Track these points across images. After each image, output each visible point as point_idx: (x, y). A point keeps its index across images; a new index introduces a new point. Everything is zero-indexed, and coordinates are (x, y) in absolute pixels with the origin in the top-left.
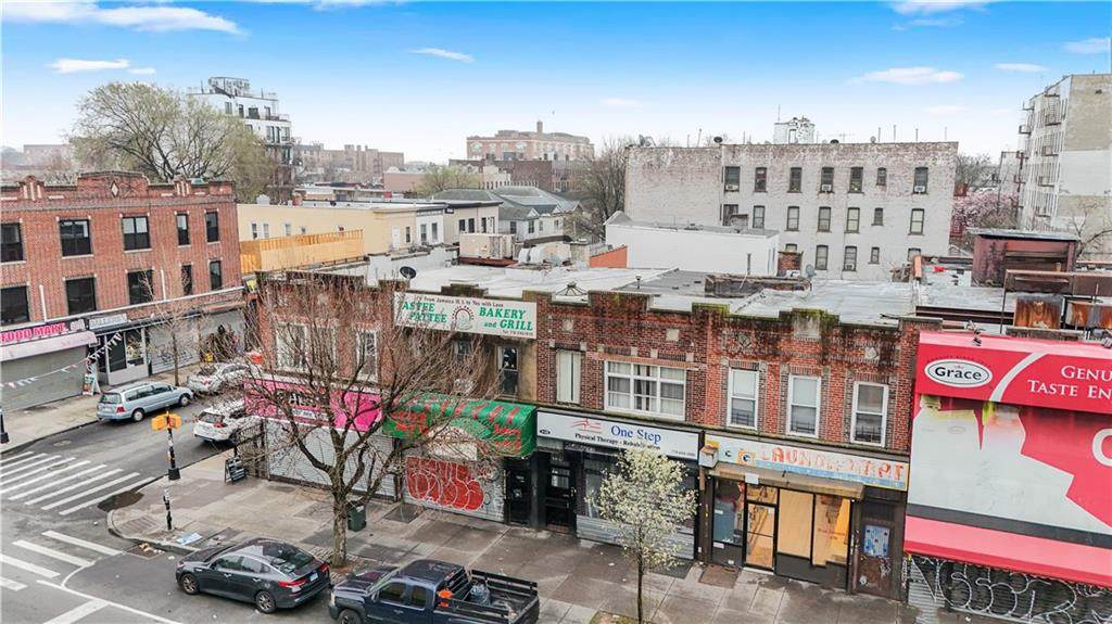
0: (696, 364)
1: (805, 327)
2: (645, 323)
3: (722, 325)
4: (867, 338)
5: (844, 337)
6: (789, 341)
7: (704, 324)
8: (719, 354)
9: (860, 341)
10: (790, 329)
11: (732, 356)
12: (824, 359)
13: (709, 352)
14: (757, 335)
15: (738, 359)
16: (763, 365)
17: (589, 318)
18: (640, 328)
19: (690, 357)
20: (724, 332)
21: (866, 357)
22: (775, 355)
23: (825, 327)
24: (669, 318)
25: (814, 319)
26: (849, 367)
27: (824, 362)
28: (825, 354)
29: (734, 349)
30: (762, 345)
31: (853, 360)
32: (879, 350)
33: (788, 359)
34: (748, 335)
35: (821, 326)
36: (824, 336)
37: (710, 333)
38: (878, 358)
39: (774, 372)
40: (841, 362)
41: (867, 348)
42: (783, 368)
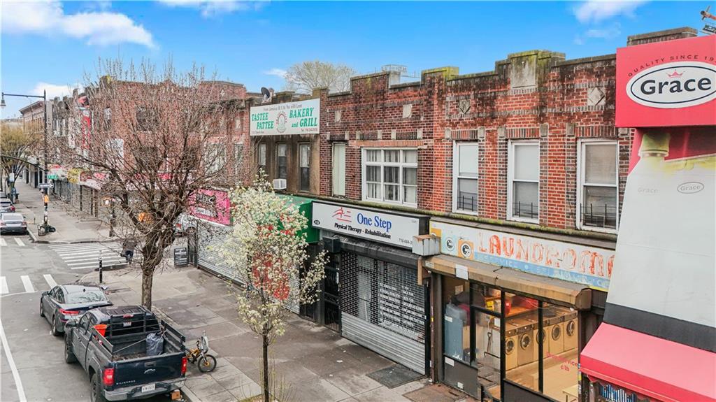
0: (425, 141)
1: (521, 76)
2: (388, 103)
3: (445, 92)
4: (589, 77)
5: (562, 80)
6: (506, 97)
7: (430, 94)
8: (443, 125)
9: (580, 83)
10: (506, 82)
11: (454, 126)
12: (542, 115)
13: (435, 124)
14: (476, 96)
15: (460, 129)
16: (481, 132)
17: (351, 106)
18: (384, 108)
19: (420, 134)
20: (448, 99)
21: (589, 103)
22: (493, 118)
23: (542, 71)
24: (405, 92)
25: (530, 63)
26: (569, 121)
27: (541, 118)
28: (542, 107)
29: (456, 117)
30: (480, 108)
31: (573, 109)
32: (604, 90)
33: (505, 121)
34: (467, 98)
35: (537, 71)
36: (541, 83)
37: (435, 102)
38: (603, 102)
39: (492, 139)
40: (560, 114)
41: (590, 91)
42: (501, 133)
